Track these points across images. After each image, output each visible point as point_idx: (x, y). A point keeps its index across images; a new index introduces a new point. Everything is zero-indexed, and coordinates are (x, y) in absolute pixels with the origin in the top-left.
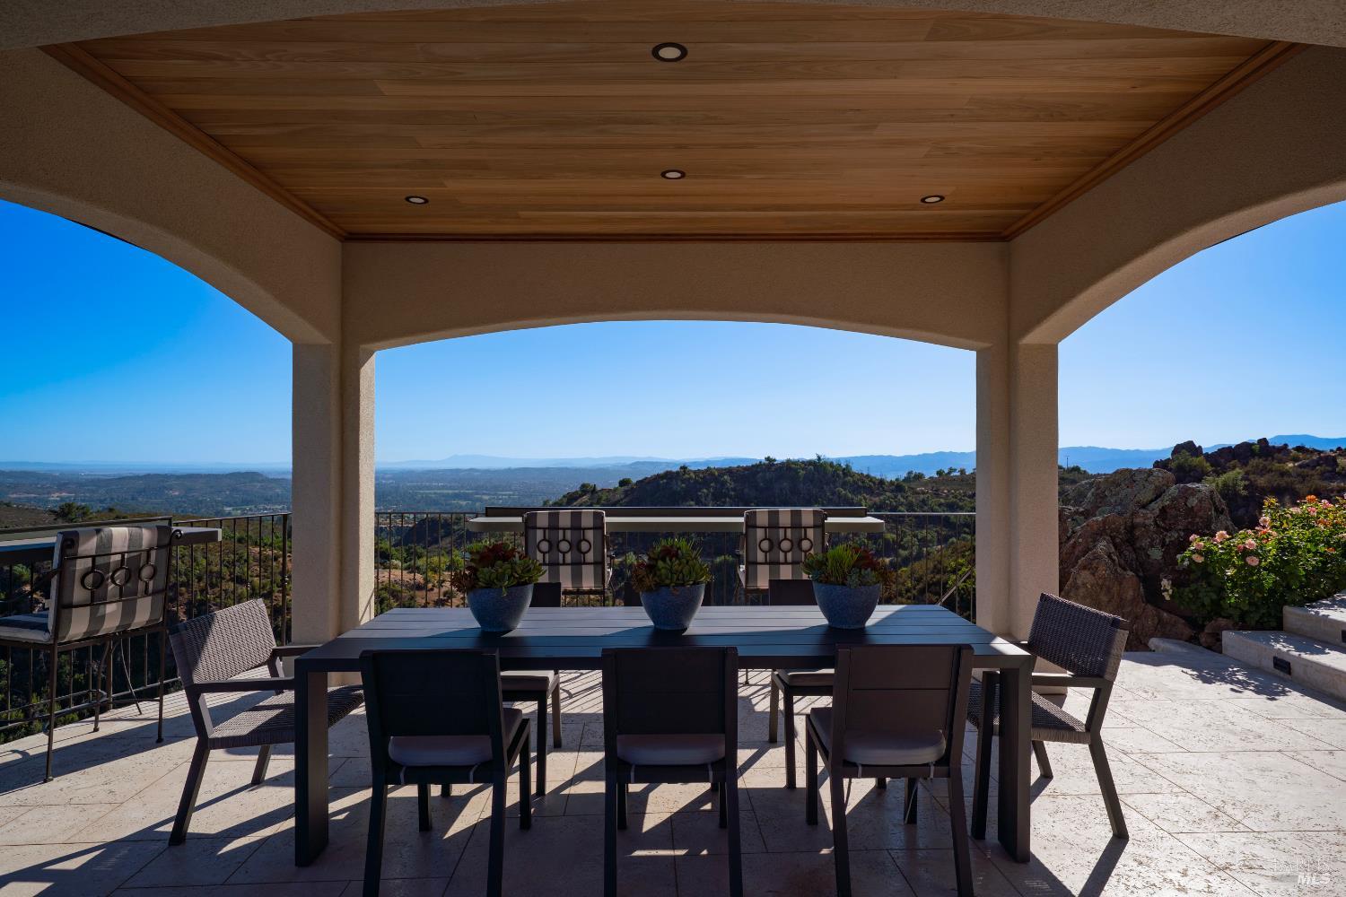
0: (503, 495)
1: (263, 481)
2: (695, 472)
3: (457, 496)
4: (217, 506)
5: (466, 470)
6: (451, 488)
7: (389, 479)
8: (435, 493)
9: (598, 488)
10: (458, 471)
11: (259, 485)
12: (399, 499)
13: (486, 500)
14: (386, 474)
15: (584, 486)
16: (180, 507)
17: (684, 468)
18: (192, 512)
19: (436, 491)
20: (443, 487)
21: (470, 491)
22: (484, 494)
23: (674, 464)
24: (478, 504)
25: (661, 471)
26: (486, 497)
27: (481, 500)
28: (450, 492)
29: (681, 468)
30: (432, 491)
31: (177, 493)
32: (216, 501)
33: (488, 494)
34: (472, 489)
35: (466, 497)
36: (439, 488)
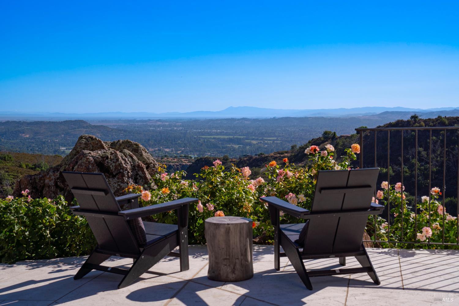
0: (267, 140)
1: (87, 127)
2: (425, 121)
3: (231, 141)
4: (55, 146)
5: (239, 120)
6: (226, 134)
7: (181, 126)
8: (214, 138)
9: (338, 135)
10: (233, 120)
11: (85, 130)
12: (186, 142)
13: (254, 145)
14: (178, 122)
15: (326, 133)
16: (30, 146)
17: (414, 117)
18: (37, 150)
19: (215, 136)
20: (221, 134)
21: (242, 137)
22: (253, 139)
23: (405, 113)
24: (248, 147)
25: (393, 120)
26: (254, 142)
27: (250, 144)
28: (226, 137)
29: (412, 117)
30: (212, 137)
31: (28, 136)
32: (54, 142)
33: (257, 140)
34: (244, 136)
35: (238, 141)
36: (217, 134)
